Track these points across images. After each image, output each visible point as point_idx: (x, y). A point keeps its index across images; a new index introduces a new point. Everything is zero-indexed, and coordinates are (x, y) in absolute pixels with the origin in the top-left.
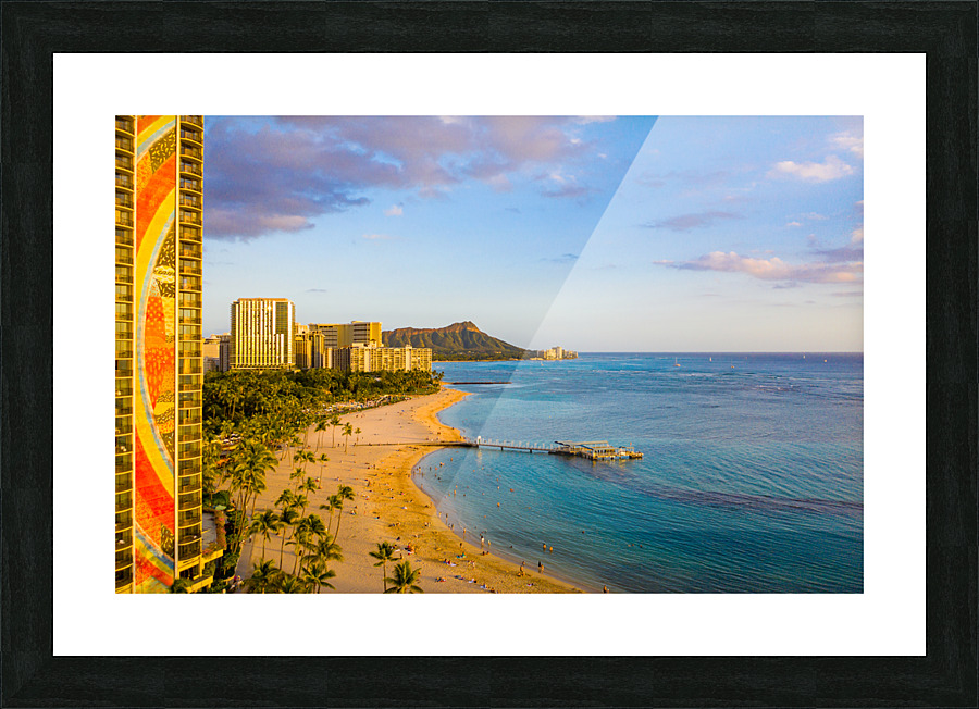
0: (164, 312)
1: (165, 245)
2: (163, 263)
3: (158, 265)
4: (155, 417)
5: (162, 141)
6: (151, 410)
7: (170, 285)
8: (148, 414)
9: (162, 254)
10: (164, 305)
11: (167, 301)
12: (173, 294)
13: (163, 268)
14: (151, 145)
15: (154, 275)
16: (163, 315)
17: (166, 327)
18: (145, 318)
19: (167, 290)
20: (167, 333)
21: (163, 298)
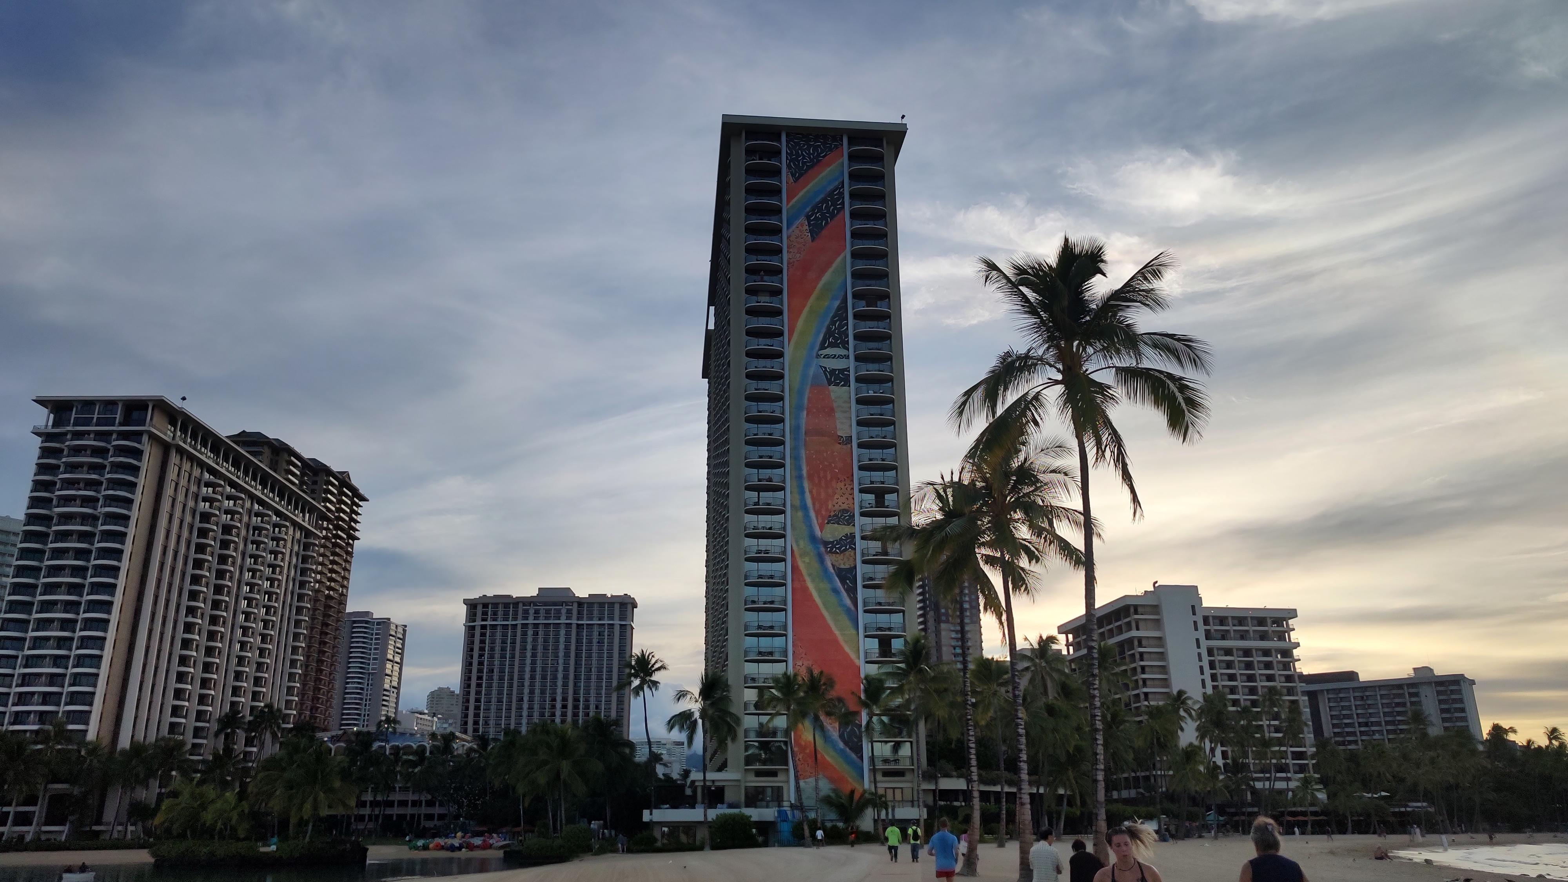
0: (835, 405)
1: (833, 322)
2: (831, 345)
3: (823, 347)
4: (825, 543)
5: (824, 200)
6: (818, 533)
7: (842, 371)
8: (813, 538)
9: (829, 333)
10: (833, 396)
11: (836, 392)
12: (847, 383)
13: (829, 351)
14: (808, 209)
15: (815, 361)
16: (832, 410)
17: (839, 426)
18: (805, 412)
19: (839, 377)
20: (839, 433)
21: (832, 387)
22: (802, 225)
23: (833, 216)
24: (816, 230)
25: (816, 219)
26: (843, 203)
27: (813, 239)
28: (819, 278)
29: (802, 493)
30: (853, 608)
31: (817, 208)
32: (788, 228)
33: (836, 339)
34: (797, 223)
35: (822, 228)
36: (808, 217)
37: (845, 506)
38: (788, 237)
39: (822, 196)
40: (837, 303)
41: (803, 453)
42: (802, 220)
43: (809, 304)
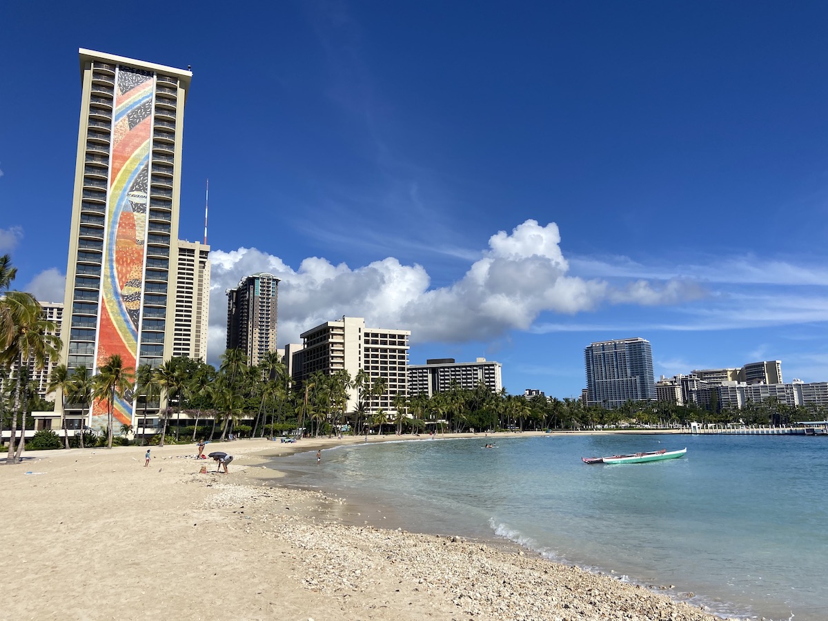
0: (136, 223)
1: (139, 177)
2: (137, 190)
3: (131, 190)
4: (123, 296)
5: (139, 108)
6: (119, 290)
7: (142, 205)
8: (116, 293)
9: (136, 183)
10: (135, 217)
11: (137, 215)
12: (144, 212)
13: (136, 193)
14: (129, 112)
15: (127, 197)
16: (134, 225)
17: (137, 234)
18: (118, 225)
19: (140, 208)
20: (137, 238)
21: (135, 213)
22: (125, 120)
23: (144, 118)
24: (132, 124)
25: (134, 118)
26: (150, 111)
27: (131, 129)
28: (132, 151)
29: (112, 268)
30: (136, 330)
31: (135, 112)
32: (116, 121)
33: (140, 187)
34: (121, 119)
35: (136, 124)
36: (129, 116)
37: (137, 277)
38: (116, 126)
39: (139, 105)
40: (142, 167)
41: (114, 248)
42: (125, 116)
43: (125, 166)
